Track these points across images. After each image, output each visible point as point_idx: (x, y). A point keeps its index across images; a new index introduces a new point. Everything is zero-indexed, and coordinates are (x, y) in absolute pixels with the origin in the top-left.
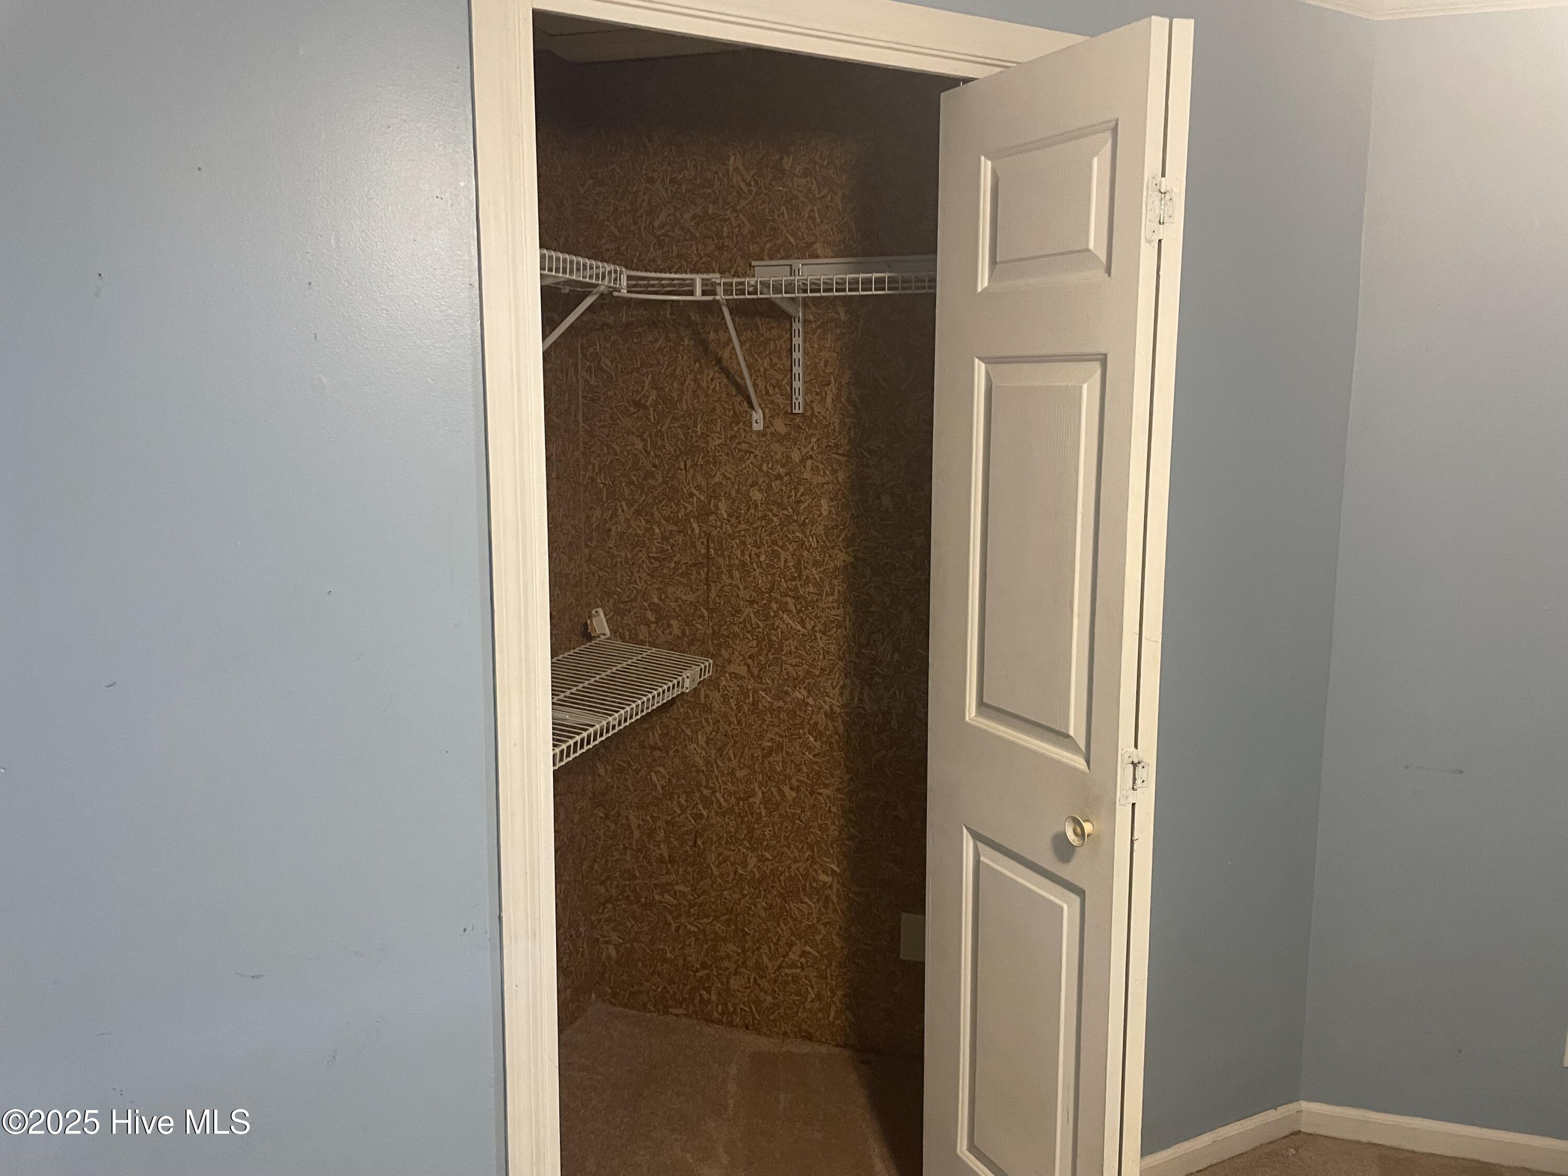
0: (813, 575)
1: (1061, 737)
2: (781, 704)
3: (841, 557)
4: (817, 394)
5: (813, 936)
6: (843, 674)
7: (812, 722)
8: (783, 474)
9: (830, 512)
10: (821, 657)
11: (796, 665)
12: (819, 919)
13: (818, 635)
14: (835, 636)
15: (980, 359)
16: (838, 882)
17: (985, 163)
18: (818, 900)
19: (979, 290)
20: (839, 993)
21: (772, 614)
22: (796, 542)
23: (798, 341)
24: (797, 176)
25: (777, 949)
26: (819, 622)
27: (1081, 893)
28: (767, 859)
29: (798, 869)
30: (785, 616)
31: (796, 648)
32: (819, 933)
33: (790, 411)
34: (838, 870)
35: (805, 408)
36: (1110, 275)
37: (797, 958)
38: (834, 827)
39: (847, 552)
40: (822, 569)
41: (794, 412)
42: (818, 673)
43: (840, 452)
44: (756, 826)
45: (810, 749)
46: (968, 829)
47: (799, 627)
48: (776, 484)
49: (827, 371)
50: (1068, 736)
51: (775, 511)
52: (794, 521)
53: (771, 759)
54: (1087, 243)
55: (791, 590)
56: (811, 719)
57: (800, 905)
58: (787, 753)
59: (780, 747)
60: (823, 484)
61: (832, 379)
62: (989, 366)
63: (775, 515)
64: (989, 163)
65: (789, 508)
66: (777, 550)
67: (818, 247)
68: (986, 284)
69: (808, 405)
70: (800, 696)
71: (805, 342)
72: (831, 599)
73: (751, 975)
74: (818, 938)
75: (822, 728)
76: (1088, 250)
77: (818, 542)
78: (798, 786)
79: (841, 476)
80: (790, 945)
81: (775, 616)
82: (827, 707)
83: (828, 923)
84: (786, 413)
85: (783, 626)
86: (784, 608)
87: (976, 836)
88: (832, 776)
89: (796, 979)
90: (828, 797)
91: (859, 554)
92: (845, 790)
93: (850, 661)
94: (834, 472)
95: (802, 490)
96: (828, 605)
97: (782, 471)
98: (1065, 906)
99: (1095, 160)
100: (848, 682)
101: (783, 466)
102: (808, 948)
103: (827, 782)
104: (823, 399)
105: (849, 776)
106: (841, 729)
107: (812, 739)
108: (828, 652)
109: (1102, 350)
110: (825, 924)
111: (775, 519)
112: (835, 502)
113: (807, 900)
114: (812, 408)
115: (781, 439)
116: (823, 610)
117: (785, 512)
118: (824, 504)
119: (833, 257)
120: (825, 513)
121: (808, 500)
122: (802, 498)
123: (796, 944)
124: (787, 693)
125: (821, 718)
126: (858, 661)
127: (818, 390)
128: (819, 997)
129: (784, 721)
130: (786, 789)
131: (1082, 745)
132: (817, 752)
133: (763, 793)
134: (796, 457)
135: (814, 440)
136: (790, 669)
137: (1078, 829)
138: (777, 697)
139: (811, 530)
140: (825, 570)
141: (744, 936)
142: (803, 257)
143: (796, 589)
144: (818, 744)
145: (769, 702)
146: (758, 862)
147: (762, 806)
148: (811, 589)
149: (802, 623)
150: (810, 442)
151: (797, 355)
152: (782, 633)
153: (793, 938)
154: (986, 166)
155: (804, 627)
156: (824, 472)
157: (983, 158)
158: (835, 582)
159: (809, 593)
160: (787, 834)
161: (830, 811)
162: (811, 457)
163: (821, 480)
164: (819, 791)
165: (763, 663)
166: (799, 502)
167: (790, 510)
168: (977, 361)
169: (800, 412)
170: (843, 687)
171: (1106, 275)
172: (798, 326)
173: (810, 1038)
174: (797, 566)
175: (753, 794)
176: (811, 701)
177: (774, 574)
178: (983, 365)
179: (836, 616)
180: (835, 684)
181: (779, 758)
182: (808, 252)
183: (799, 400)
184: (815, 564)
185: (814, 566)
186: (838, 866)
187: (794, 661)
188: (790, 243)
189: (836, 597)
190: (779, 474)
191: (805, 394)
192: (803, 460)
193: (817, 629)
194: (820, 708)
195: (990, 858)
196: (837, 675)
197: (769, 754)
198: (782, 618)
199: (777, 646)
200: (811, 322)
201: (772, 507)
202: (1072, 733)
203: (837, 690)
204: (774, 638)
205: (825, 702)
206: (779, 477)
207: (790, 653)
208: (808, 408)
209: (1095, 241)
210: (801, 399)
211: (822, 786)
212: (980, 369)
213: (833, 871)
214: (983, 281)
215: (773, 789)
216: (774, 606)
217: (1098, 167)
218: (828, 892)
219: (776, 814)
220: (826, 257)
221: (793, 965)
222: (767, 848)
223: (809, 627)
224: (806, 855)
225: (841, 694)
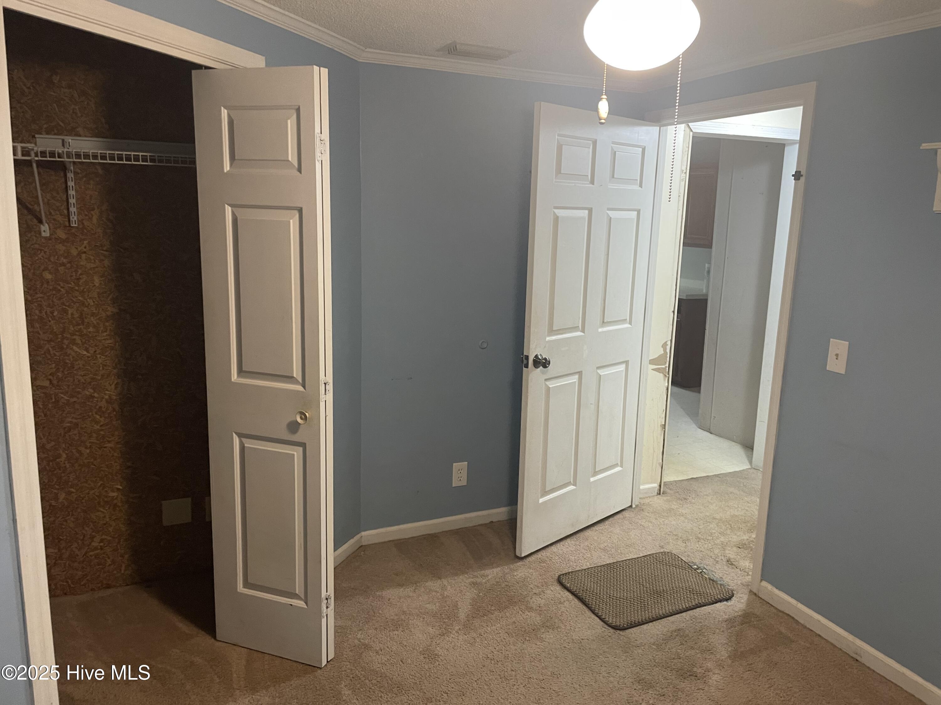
0: (92, 321)
1: (290, 378)
2: (75, 399)
3: (111, 310)
4: (86, 215)
5: (107, 529)
6: (116, 377)
7: (97, 407)
8: (66, 263)
9: (100, 284)
10: (101, 368)
11: (84, 375)
12: (110, 518)
13: (99, 356)
14: (109, 355)
15: (229, 205)
16: (122, 494)
17: (224, 111)
18: (109, 508)
19: (225, 171)
20: (126, 556)
21: (65, 346)
22: (78, 303)
23: (71, 184)
24: (63, 87)
25: (83, 543)
26: (98, 348)
27: (303, 445)
28: (73, 492)
29: (94, 494)
30: (74, 348)
31: (83, 365)
32: (111, 526)
33: (68, 225)
34: (120, 487)
35: (78, 224)
36: (301, 173)
37: (97, 544)
38: (116, 464)
39: (114, 307)
40: (98, 317)
41: (72, 225)
42: (99, 378)
43: (104, 249)
44: (63, 475)
45: (97, 423)
46: (236, 433)
47: (85, 353)
48: (61, 269)
49: (92, 202)
50: (293, 377)
51: (62, 285)
52: (77, 290)
53: (70, 434)
54: (288, 157)
55: (77, 331)
56: (97, 405)
57: (97, 514)
58: (82, 428)
59: (77, 425)
60: (94, 268)
61: (96, 207)
62: (233, 208)
63: (62, 287)
64: (226, 111)
65: (72, 283)
66: (65, 308)
67: (80, 130)
68: (228, 169)
69: (81, 222)
70: (88, 393)
71: (75, 184)
72: (105, 334)
73: (66, 563)
74: (111, 529)
75: (104, 410)
76: (288, 161)
77: (94, 302)
78: (90, 446)
79: (107, 262)
80: (92, 538)
81: (67, 348)
82: (107, 397)
83: (116, 519)
84: (65, 226)
85: (73, 354)
86: (73, 342)
87: (240, 435)
88: (113, 435)
89: (97, 556)
90: (111, 448)
91: (122, 307)
92: (122, 442)
93: (121, 369)
94: (101, 261)
95: (80, 272)
96: (103, 338)
97: (65, 261)
98: (295, 453)
99: (289, 121)
100: (119, 381)
101: (65, 258)
102: (104, 537)
103: (110, 439)
104: (90, 219)
105: (124, 433)
106: (117, 408)
107: (98, 417)
108: (105, 366)
109: (300, 206)
110: (114, 520)
111: (62, 290)
112: (103, 279)
113: (102, 510)
114: (83, 224)
115: (63, 242)
116: (100, 341)
117: (70, 285)
118: (97, 281)
119: (91, 137)
120: (97, 285)
121: (84, 278)
122: (81, 277)
123: (96, 536)
124: (79, 393)
125: (103, 404)
126: (125, 368)
127: (86, 213)
128: (113, 562)
129: (78, 409)
130: (82, 449)
131: (300, 380)
132: (102, 423)
133: (67, 454)
134: (74, 252)
135: (85, 242)
136: (80, 378)
137: (303, 417)
138: (72, 396)
139: (88, 295)
140: (99, 318)
141: (59, 542)
142: (70, 135)
143: (80, 330)
144: (102, 419)
145: (66, 400)
146: (66, 495)
147: (66, 462)
148: (91, 329)
149: (87, 350)
150: (83, 244)
151: (72, 192)
152: (73, 357)
153: (94, 534)
154: (224, 113)
155: (88, 352)
156: (95, 261)
157: (222, 108)
158: (107, 324)
159: (90, 332)
160: (85, 475)
161: (113, 456)
162: (85, 252)
163: (93, 266)
164: (105, 446)
165: (60, 377)
166: (78, 279)
167: (73, 284)
168: (226, 205)
169: (76, 225)
170: (117, 384)
171: (299, 173)
172: (70, 175)
173: (108, 587)
174: (81, 317)
175: (59, 456)
176: (96, 395)
177: (64, 323)
178: (230, 208)
179: (110, 343)
180: (111, 383)
181: (76, 432)
182: (73, 132)
183: (74, 218)
184: (93, 314)
185: (92, 316)
186: (121, 486)
187: (82, 373)
188: (60, 126)
189: (108, 333)
190: (63, 263)
191: (78, 215)
192: (79, 254)
193: (97, 352)
194: (103, 398)
195: (249, 444)
196: (113, 377)
197: (69, 430)
198: (72, 349)
199: (70, 365)
200: (78, 174)
201: (61, 283)
202: (295, 376)
203: (113, 386)
204: (68, 361)
205: (105, 394)
206: (63, 264)
207: (79, 368)
208: (80, 223)
209: (292, 156)
210: (76, 218)
211: (107, 442)
212: (228, 210)
213: (118, 489)
214: (227, 167)
215: (74, 451)
216: (66, 342)
217: (291, 124)
218: (115, 501)
219: (76, 465)
220: (86, 136)
221: (96, 548)
222: (72, 487)
223: (92, 352)
224: (99, 484)
225: (116, 388)
